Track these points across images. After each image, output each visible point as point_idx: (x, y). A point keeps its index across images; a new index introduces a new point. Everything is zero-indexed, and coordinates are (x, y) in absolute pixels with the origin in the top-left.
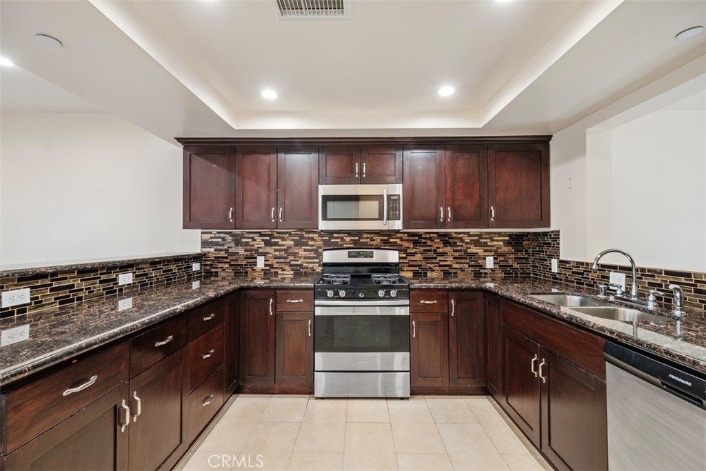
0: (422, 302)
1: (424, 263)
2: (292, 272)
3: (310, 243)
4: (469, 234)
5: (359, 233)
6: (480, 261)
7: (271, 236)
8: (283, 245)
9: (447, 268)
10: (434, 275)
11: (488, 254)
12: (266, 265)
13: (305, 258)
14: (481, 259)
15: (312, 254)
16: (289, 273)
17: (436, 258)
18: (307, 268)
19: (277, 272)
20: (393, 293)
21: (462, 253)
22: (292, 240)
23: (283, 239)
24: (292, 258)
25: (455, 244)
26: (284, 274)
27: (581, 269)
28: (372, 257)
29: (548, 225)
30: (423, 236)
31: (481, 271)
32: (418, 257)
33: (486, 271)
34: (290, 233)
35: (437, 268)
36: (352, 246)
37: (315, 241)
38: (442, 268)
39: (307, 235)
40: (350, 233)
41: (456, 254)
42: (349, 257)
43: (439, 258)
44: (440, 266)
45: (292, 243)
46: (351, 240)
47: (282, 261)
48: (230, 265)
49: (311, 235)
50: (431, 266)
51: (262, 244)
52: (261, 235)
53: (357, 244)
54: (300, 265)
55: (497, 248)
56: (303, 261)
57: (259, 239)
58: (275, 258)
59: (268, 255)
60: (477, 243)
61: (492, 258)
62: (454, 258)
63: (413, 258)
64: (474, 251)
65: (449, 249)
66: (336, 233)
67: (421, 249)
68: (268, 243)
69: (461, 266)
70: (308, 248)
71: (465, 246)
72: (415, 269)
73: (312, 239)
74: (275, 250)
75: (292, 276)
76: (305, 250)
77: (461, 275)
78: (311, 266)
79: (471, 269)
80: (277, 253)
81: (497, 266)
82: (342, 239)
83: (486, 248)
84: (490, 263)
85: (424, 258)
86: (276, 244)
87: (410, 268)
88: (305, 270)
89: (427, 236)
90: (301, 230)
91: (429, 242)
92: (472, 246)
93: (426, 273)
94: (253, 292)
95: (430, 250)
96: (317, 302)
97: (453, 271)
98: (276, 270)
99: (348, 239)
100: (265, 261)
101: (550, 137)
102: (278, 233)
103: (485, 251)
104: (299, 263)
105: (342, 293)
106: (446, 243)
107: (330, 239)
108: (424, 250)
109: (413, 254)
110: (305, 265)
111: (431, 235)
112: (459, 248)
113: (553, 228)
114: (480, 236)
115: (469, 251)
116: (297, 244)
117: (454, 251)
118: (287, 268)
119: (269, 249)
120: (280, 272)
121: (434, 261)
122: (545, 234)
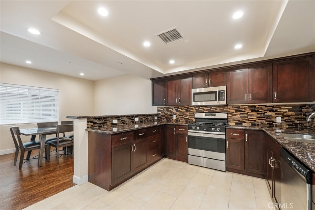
0: (232, 134)
1: (241, 119)
2: (185, 121)
3: (191, 110)
4: (266, 106)
5: (210, 106)
6: (272, 119)
7: (178, 108)
8: (182, 111)
9: (253, 122)
10: (246, 124)
11: (278, 115)
12: (176, 118)
13: (190, 116)
14: (273, 118)
15: (192, 115)
16: (184, 121)
17: (247, 117)
18: (190, 119)
19: (180, 121)
20: (218, 129)
21: (262, 115)
22: (185, 109)
23: (182, 109)
24: (185, 116)
25: (258, 111)
26: (182, 121)
28: (215, 116)
30: (240, 107)
31: (273, 124)
32: (238, 116)
33: (276, 124)
34: (184, 107)
35: (247, 122)
36: (207, 111)
37: (193, 109)
38: (250, 122)
39: (190, 108)
40: (206, 106)
41: (259, 115)
42: (206, 115)
43: (249, 117)
44: (249, 121)
45: (185, 110)
46: (207, 109)
47: (182, 117)
48: (166, 118)
49: (191, 108)
50: (245, 120)
51: (175, 111)
52: (175, 108)
53: (209, 111)
54: (188, 119)
55: (284, 113)
56: (189, 117)
57: (174, 109)
58: (179, 116)
59: (177, 115)
60: (271, 110)
61: (281, 117)
62: (257, 117)
63: (236, 117)
64: (269, 114)
65: (254, 113)
66: (201, 107)
67: (240, 113)
68: (177, 111)
69: (262, 121)
70: (190, 112)
71: (263, 112)
72: (236, 121)
73: (192, 109)
74: (179, 113)
75: (185, 122)
76: (189, 113)
77: (261, 125)
78: (191, 119)
79: (267, 122)
80: (180, 114)
81: (284, 122)
82: (203, 109)
83: (276, 113)
84: (279, 120)
85: (241, 117)
86: (180, 111)
87: (234, 121)
88: (190, 120)
89: (243, 107)
90: (188, 105)
91: (243, 110)
92: (268, 112)
93: (242, 124)
94: (169, 126)
95: (244, 114)
96: (189, 131)
97: (257, 123)
98: (179, 120)
99: (206, 109)
100: (176, 116)
102: (180, 107)
103: (276, 114)
104: (187, 118)
105: (198, 128)
106: (252, 111)
107: (199, 109)
108: (241, 114)
109: (235, 115)
110: (189, 118)
111: (245, 107)
112: (260, 113)
114: (273, 107)
115: (266, 114)
116: (187, 111)
117: (257, 114)
118: (183, 119)
119: (177, 113)
120: (181, 120)
121: (246, 118)
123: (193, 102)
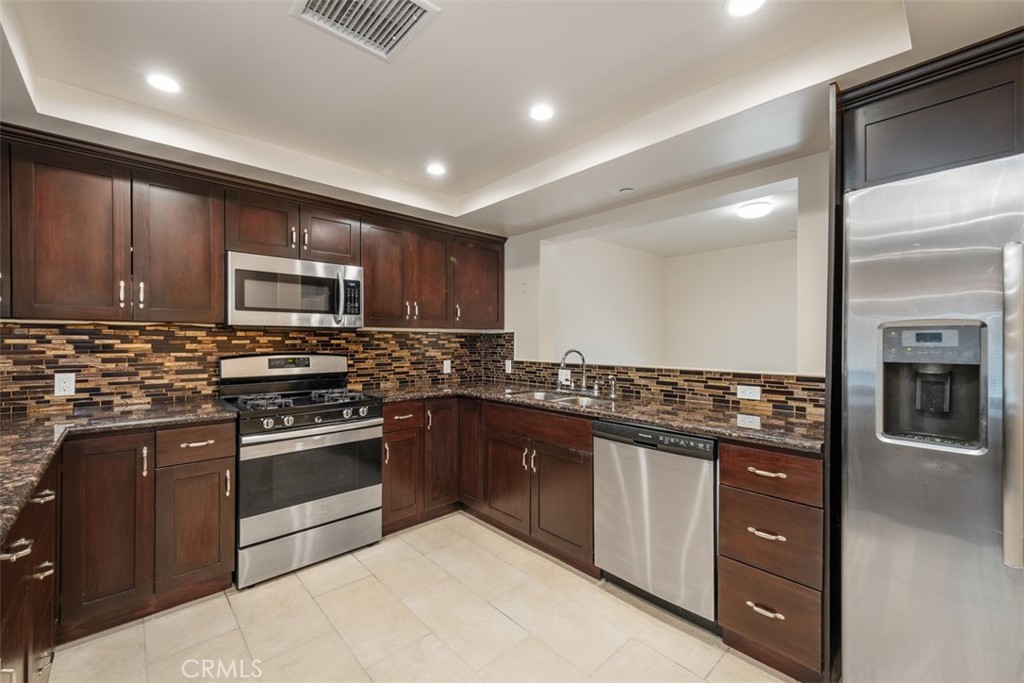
0: (396, 418)
1: (376, 371)
2: (149, 399)
3: (188, 346)
4: (426, 334)
5: (285, 331)
6: (438, 366)
7: (95, 333)
8: (126, 351)
9: (404, 376)
10: (389, 385)
11: (445, 357)
12: (78, 391)
13: (178, 372)
14: (438, 363)
15: (194, 366)
16: (140, 402)
17: (391, 365)
18: (183, 389)
19: (111, 402)
20: (363, 411)
21: (420, 357)
22: (147, 342)
23: (125, 340)
24: (148, 374)
25: (412, 347)
26: (127, 405)
27: (534, 368)
28: (308, 365)
29: (503, 328)
30: (376, 336)
31: (439, 377)
32: (369, 364)
33: (443, 376)
34: (142, 330)
35: (392, 376)
36: (271, 350)
37: (200, 342)
38: (398, 376)
39: (182, 333)
40: (266, 330)
41: (414, 358)
42: (271, 367)
43: (395, 364)
44: (395, 374)
45: (149, 346)
46: (269, 342)
47: (125, 379)
49: (190, 333)
50: (385, 374)
51: (70, 350)
52: (63, 330)
53: (280, 348)
54: (169, 387)
55: (454, 350)
56: (174, 377)
57: (58, 339)
58: (104, 375)
59: (85, 372)
60: (434, 345)
61: (449, 361)
62: (412, 363)
63: (362, 365)
64: (432, 354)
65: (405, 353)
66: (241, 330)
67: (374, 353)
68: (80, 348)
69: (419, 372)
70: (184, 355)
71: (423, 349)
72: (365, 379)
73: (194, 340)
74: (105, 361)
75: (149, 407)
76: (178, 359)
77: (418, 384)
78: (190, 385)
79: (429, 375)
80: (112, 366)
81: (454, 371)
82: (253, 340)
83: (444, 351)
84: (447, 367)
85: (377, 365)
86: (108, 348)
87: (359, 379)
88: (180, 394)
89: (381, 336)
90: (169, 324)
91: (383, 345)
92: (430, 349)
93: (379, 384)
95: (384, 355)
96: (245, 440)
97: (410, 379)
98: (106, 398)
99: (263, 340)
100: (77, 382)
101: (506, 239)
102: (110, 327)
103: (443, 354)
104: (166, 381)
105: (289, 420)
106: (403, 346)
107: (230, 340)
108: (377, 355)
109: (362, 360)
110: (178, 384)
111: (386, 335)
112: (417, 351)
113: (507, 329)
114: (438, 336)
115: (427, 354)
116: (158, 348)
117: (412, 354)
118: (135, 392)
119: (85, 359)
120: (117, 400)
121: (388, 368)
122: (499, 336)
123: (237, 309)
